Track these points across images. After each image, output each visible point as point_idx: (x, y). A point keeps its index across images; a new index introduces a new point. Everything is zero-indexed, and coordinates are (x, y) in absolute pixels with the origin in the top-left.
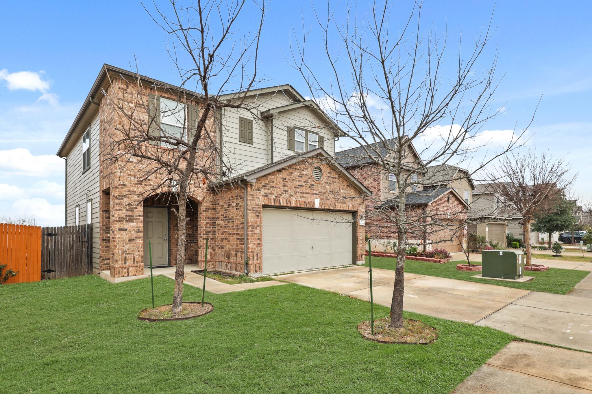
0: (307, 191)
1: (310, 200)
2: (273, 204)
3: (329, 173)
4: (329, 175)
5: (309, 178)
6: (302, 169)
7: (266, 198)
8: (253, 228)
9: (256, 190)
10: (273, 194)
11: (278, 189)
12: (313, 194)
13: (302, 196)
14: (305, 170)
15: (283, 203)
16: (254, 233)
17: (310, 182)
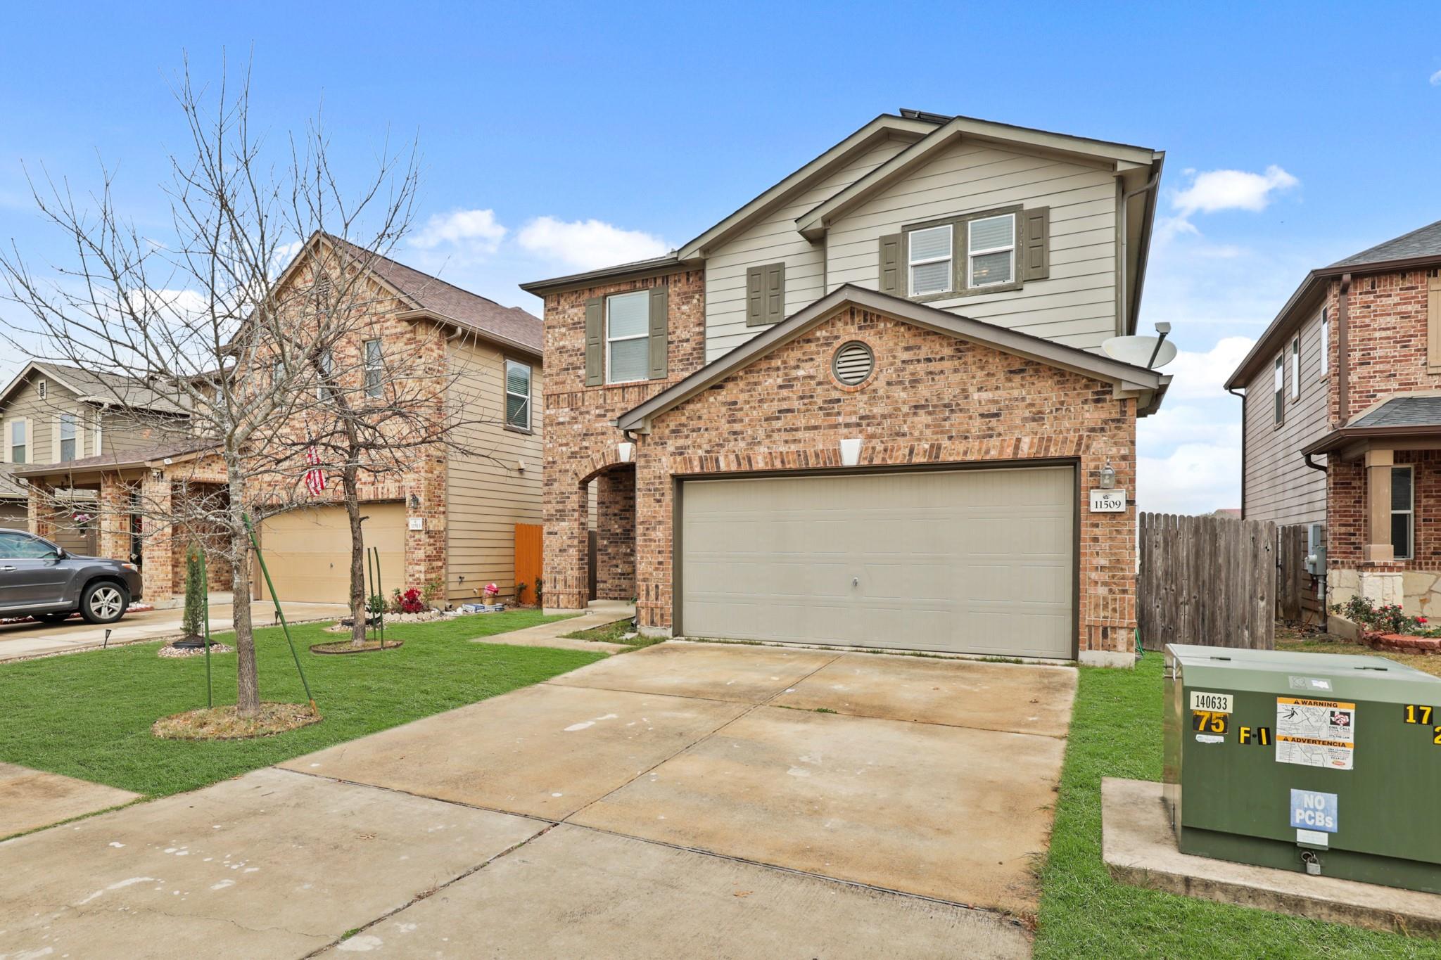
0: (813, 422)
1: (821, 447)
2: (697, 470)
3: (907, 349)
4: (906, 356)
5: (819, 384)
6: (792, 363)
7: (679, 458)
8: (648, 529)
9: (656, 443)
10: (700, 447)
11: (714, 433)
12: (836, 426)
13: (791, 438)
14: (802, 365)
15: (728, 465)
16: (650, 540)
17: (821, 395)
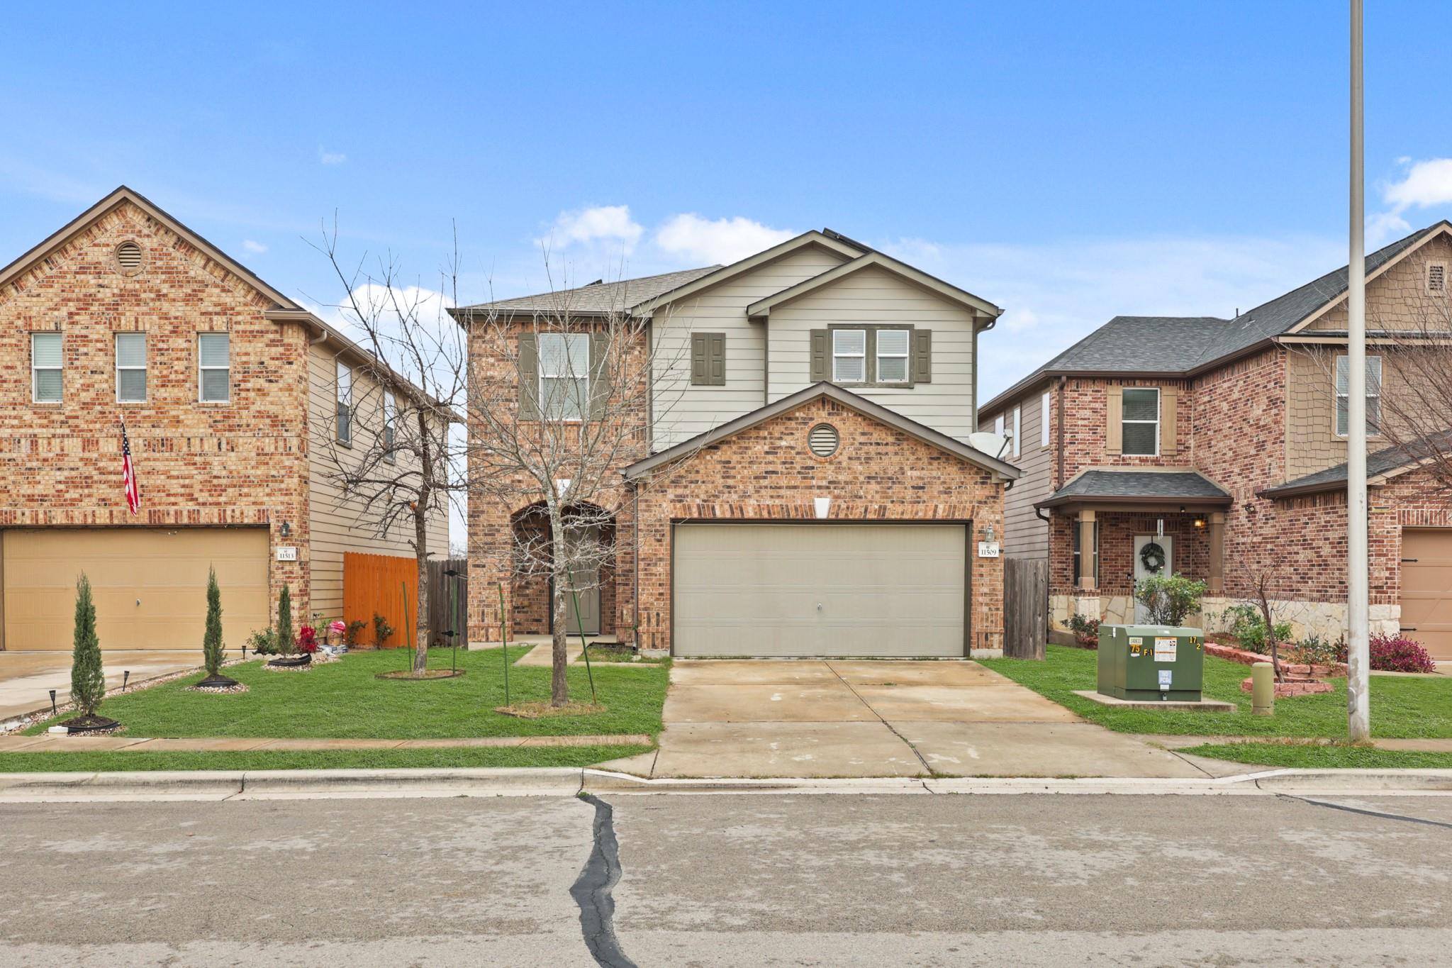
0: (793, 483)
1: (799, 503)
2: (696, 515)
3: (863, 434)
4: (863, 439)
5: (798, 453)
6: (777, 435)
7: (678, 505)
8: (649, 565)
9: (657, 491)
10: (697, 496)
11: (710, 486)
12: (811, 487)
13: (775, 494)
14: (785, 437)
15: (723, 513)
16: (651, 574)
17: (799, 462)
